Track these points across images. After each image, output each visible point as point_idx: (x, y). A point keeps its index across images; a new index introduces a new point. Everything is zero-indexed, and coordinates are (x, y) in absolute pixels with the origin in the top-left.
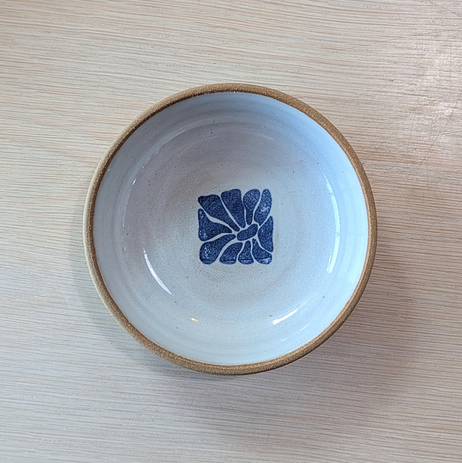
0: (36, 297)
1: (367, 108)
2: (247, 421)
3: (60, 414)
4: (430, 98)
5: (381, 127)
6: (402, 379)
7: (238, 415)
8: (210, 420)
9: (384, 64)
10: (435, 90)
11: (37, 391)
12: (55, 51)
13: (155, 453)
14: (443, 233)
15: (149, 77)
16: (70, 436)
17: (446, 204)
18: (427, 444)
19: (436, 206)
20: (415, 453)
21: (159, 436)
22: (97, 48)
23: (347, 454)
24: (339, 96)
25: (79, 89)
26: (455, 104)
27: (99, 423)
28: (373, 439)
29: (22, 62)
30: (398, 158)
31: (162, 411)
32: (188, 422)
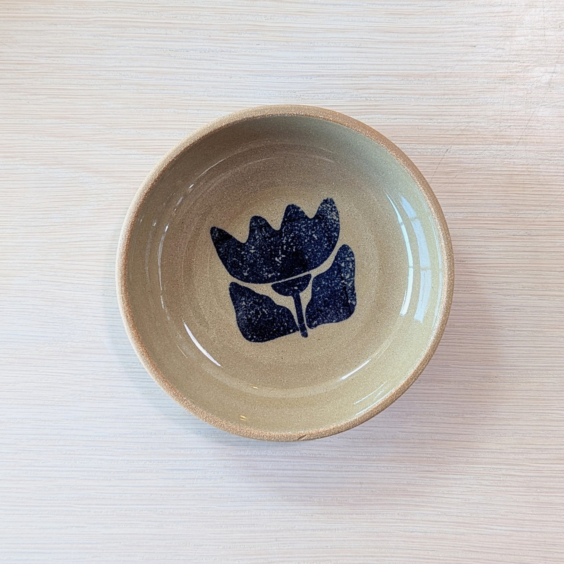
0: (69, 343)
1: (447, 83)
2: (334, 469)
3: (110, 480)
4: (522, 64)
5: (466, 103)
6: (516, 404)
7: (322, 463)
8: (289, 472)
9: (463, 27)
10: (528, 53)
11: (80, 455)
12: (64, 47)
13: (228, 516)
14: (550, 225)
15: (180, 68)
16: (125, 505)
17: (551, 190)
18: (552, 479)
19: (540, 193)
20: (539, 490)
21: (231, 496)
22: (114, 38)
23: (456, 498)
24: (411, 70)
25: (97, 90)
26: (553, 68)
27: (157, 487)
28: (487, 478)
29: (26, 64)
30: (489, 139)
31: (232, 466)
32: (263, 476)
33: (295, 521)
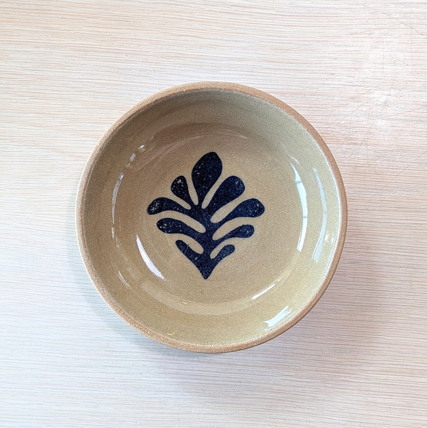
0: (37, 273)
1: (312, 99)
2: (221, 371)
4: (367, 88)
5: (325, 114)
6: (353, 330)
7: (213, 367)
8: (189, 371)
9: (326, 61)
10: (371, 80)
11: (42, 352)
12: (44, 63)
13: (144, 401)
14: (382, 203)
15: (125, 81)
16: (71, 390)
17: (384, 178)
18: (377, 385)
19: (376, 180)
20: (367, 393)
21: (147, 387)
22: (79, 59)
23: (308, 396)
24: (288, 89)
25: (65, 94)
26: (389, 92)
27: (95, 378)
28: (330, 382)
29: (17, 74)
30: (341, 141)
31: (149, 365)
32: (171, 374)
33: (192, 407)
